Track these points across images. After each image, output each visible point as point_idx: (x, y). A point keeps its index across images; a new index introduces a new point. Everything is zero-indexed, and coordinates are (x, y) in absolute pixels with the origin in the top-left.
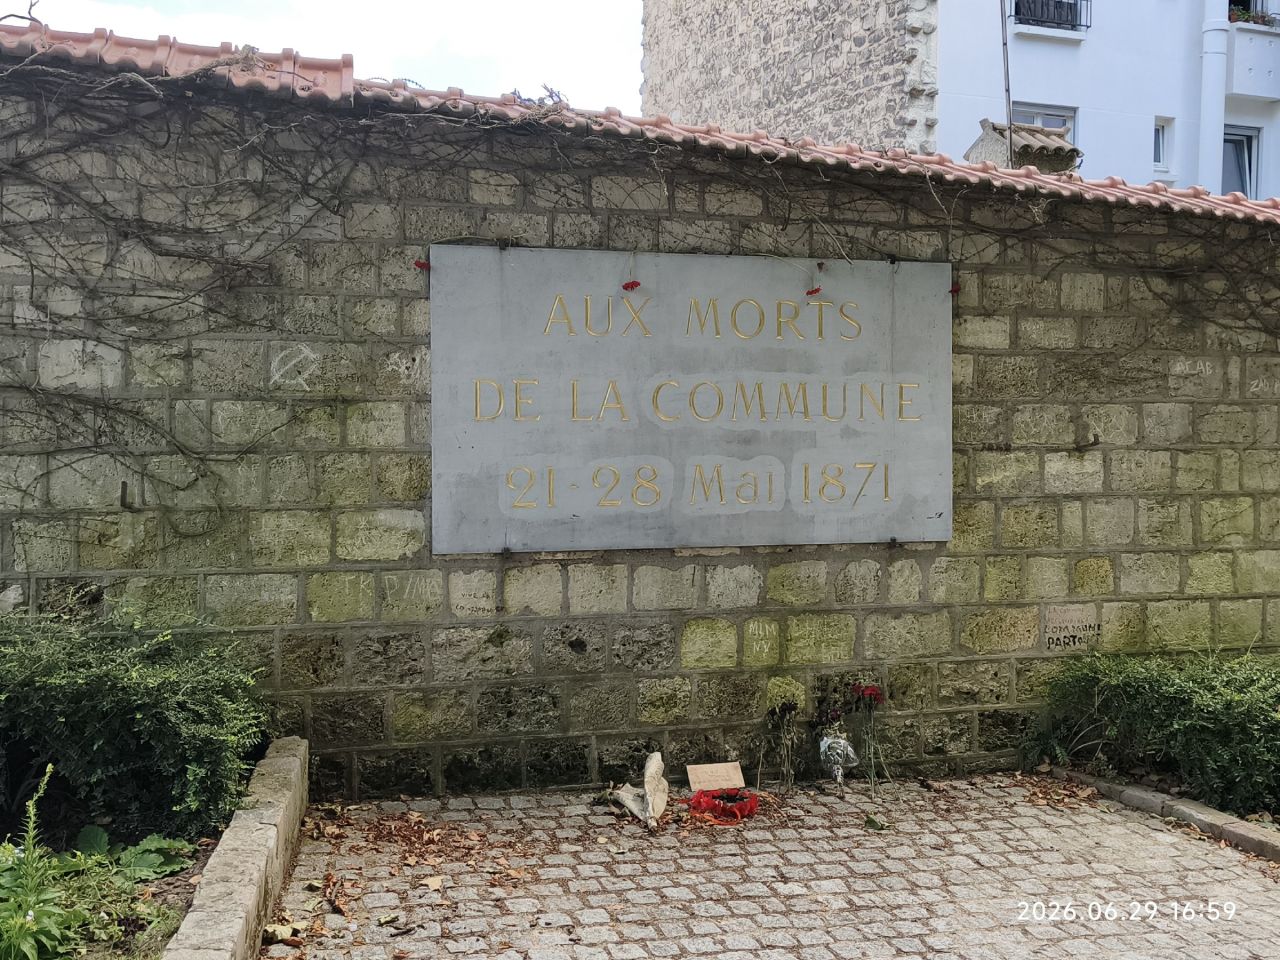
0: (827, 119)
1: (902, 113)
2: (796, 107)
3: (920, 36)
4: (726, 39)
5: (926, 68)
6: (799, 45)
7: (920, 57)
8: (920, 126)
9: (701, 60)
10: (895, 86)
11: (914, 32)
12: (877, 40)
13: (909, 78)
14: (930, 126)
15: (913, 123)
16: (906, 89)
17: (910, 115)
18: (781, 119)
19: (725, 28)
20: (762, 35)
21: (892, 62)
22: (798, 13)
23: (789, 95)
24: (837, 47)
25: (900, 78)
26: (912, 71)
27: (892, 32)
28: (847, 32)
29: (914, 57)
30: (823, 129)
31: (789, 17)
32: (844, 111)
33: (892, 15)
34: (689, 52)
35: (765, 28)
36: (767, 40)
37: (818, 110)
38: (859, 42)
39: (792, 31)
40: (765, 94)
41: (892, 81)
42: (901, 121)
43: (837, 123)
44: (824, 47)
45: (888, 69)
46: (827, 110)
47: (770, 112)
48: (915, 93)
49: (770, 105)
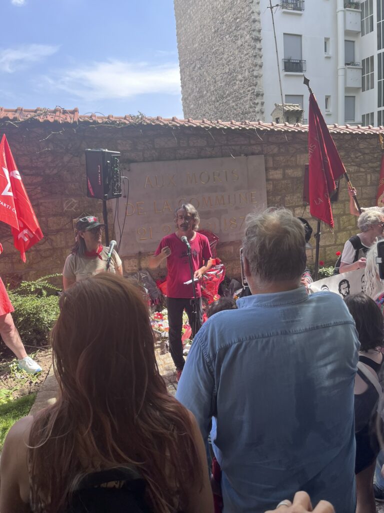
0: (234, 104)
1: (255, 101)
2: (225, 101)
3: (258, 78)
4: (204, 83)
5: (260, 87)
6: (224, 83)
7: (258, 84)
8: (259, 105)
9: (197, 90)
10: (252, 93)
11: (256, 77)
12: (246, 80)
13: (255, 91)
14: (262, 104)
15: (258, 104)
16: (255, 94)
17: (256, 102)
18: (221, 105)
19: (203, 80)
20: (214, 81)
21: (251, 86)
22: (224, 74)
23: (222, 98)
24: (235, 83)
25: (253, 91)
26: (256, 88)
27: (250, 78)
28: (237, 79)
29: (256, 84)
30: (233, 107)
31: (221, 75)
32: (238, 102)
33: (249, 72)
34: (194, 87)
35: (215, 79)
36: (215, 82)
37: (231, 102)
38: (241, 81)
39: (222, 79)
40: (216, 98)
41: (251, 92)
42: (254, 103)
43: (237, 105)
44: (231, 83)
45: (250, 88)
46: (233, 101)
47: (218, 103)
48: (258, 95)
49: (218, 101)
